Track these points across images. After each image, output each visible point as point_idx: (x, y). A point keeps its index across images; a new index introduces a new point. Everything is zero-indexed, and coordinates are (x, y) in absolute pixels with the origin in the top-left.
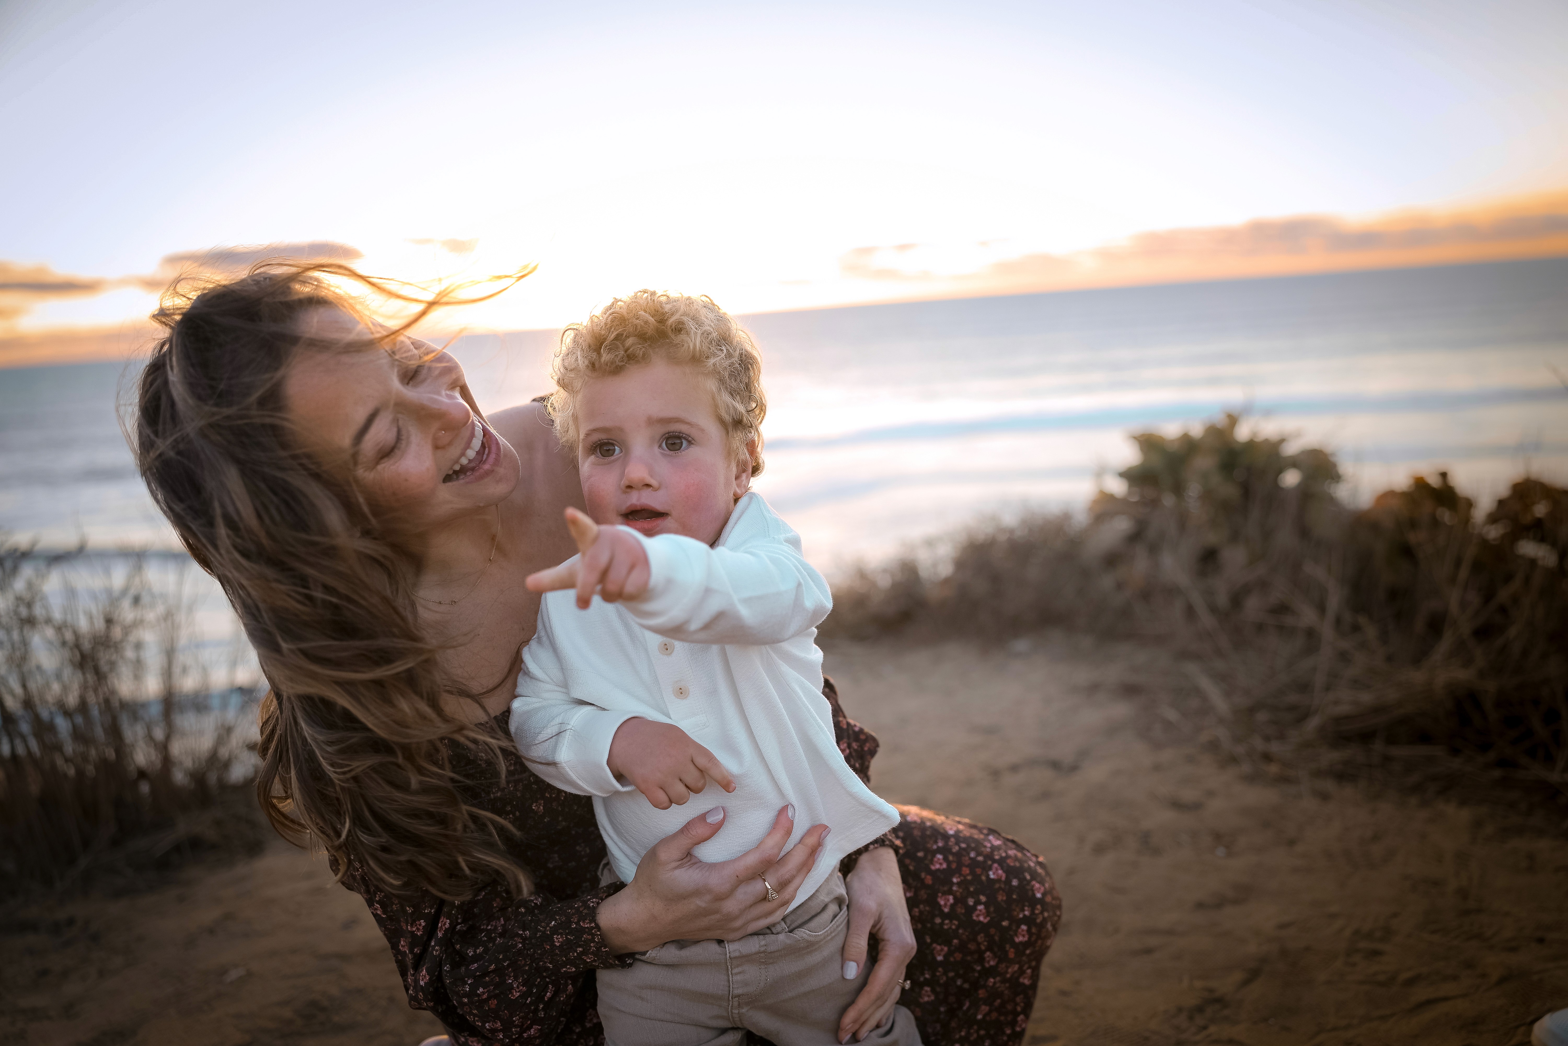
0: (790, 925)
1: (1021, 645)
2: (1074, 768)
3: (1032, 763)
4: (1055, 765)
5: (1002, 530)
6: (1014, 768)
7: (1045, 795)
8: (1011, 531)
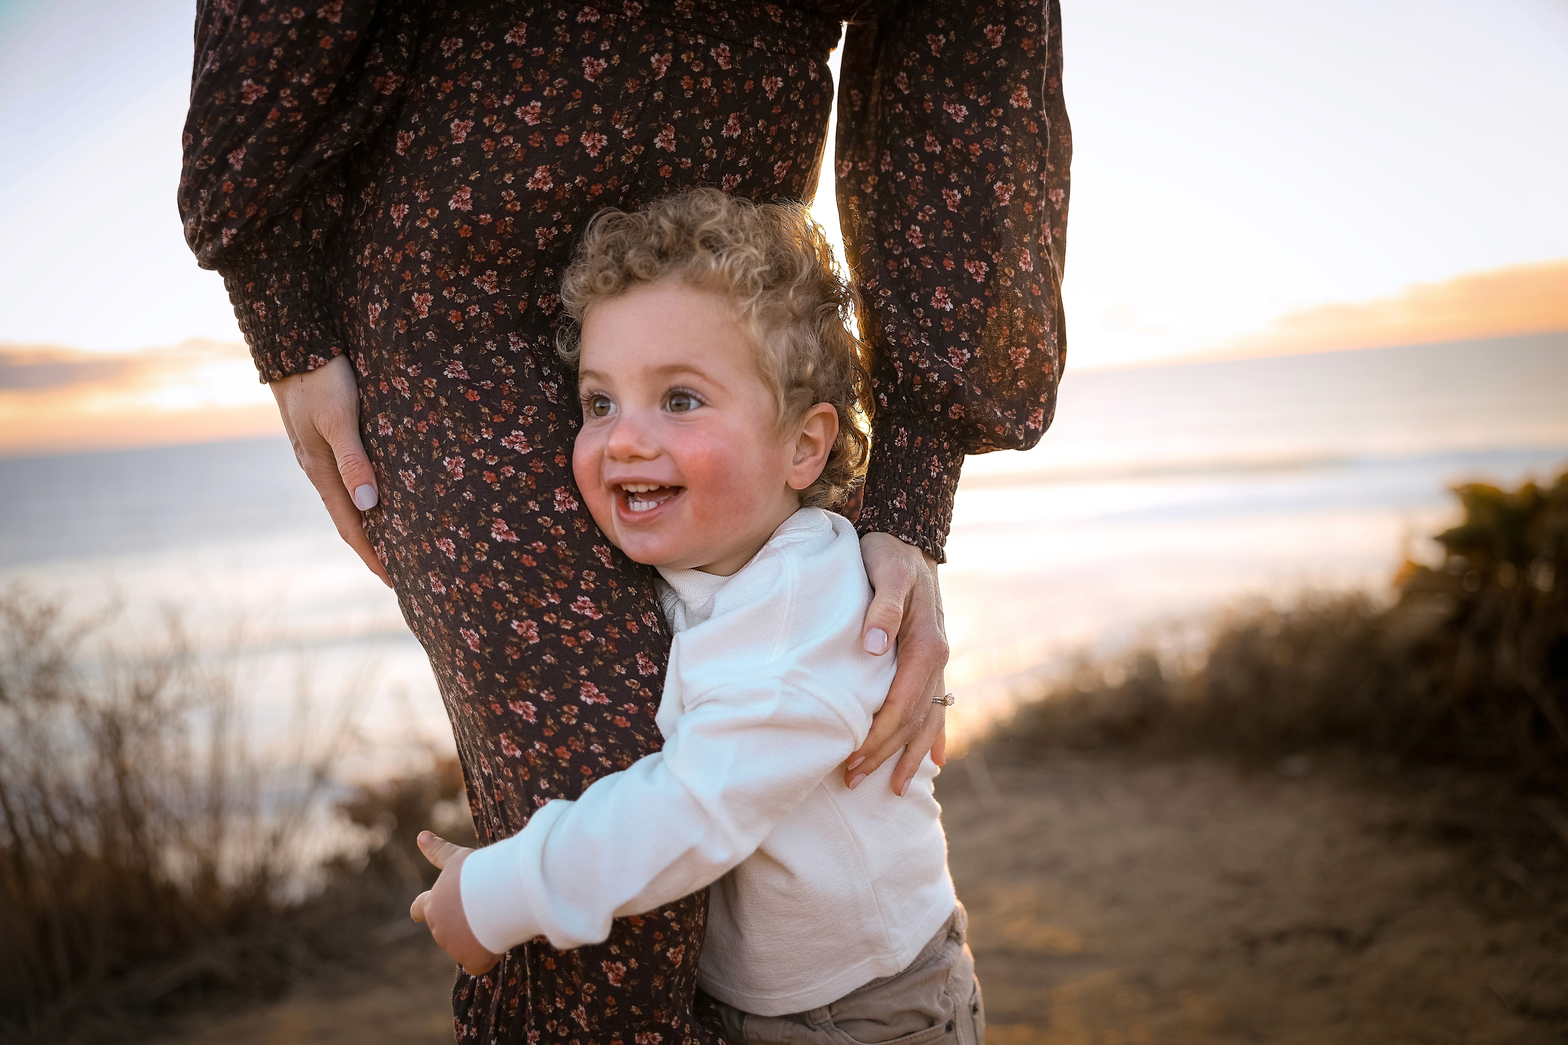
0: (837, 1014)
1: (1297, 764)
2: (1366, 941)
3: (1306, 931)
4: (1340, 936)
5: (1273, 614)
6: (1280, 937)
7: (1323, 981)
8: (1287, 616)
